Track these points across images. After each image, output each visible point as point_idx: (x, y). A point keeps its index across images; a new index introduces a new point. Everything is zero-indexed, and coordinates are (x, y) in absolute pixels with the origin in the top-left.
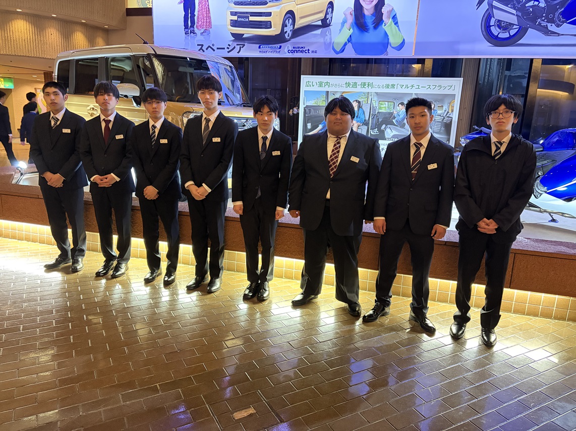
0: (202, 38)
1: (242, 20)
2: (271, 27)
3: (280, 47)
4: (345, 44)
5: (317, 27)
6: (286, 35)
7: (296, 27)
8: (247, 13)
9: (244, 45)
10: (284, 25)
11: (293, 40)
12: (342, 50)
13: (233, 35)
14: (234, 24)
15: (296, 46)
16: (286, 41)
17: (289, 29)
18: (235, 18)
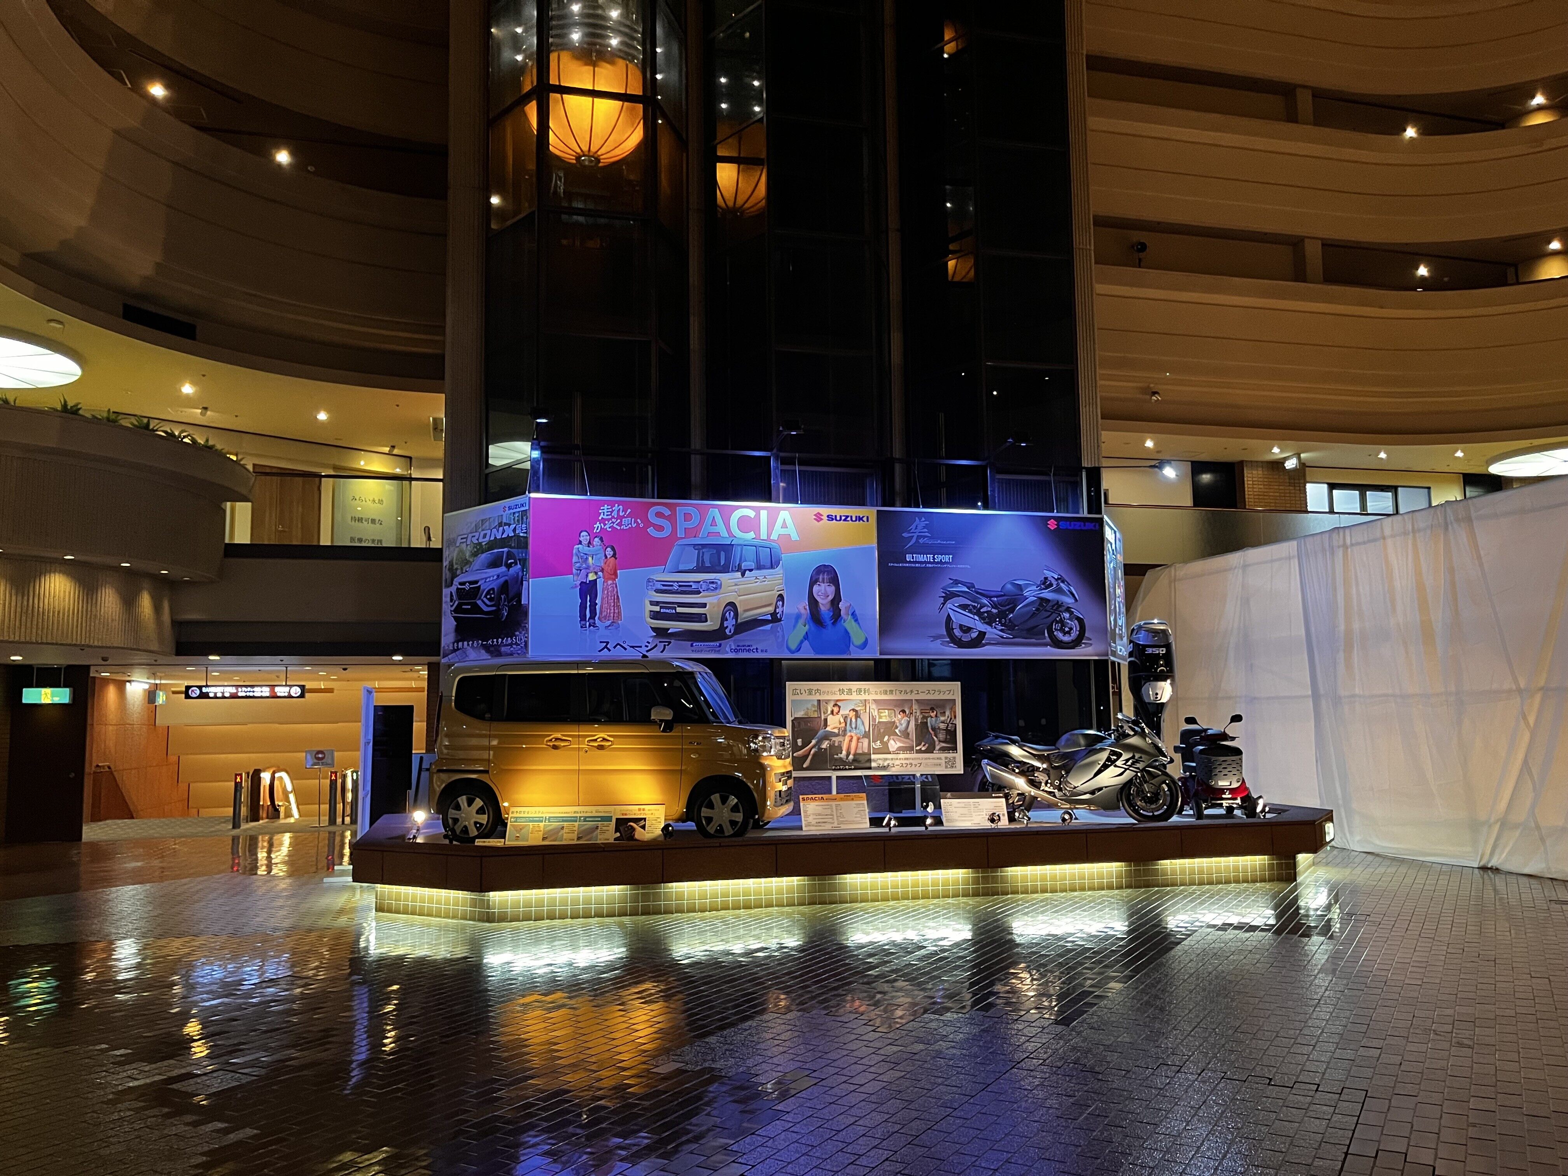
0: (607, 632)
1: (667, 611)
2: (706, 621)
3: (720, 645)
4: (802, 642)
5: (766, 622)
6: (727, 631)
7: (739, 621)
8: (673, 603)
9: (670, 643)
10: (724, 619)
11: (736, 637)
12: (798, 649)
13: (654, 629)
14: (655, 616)
15: (741, 644)
16: (726, 637)
17: (730, 624)
18: (657, 609)
